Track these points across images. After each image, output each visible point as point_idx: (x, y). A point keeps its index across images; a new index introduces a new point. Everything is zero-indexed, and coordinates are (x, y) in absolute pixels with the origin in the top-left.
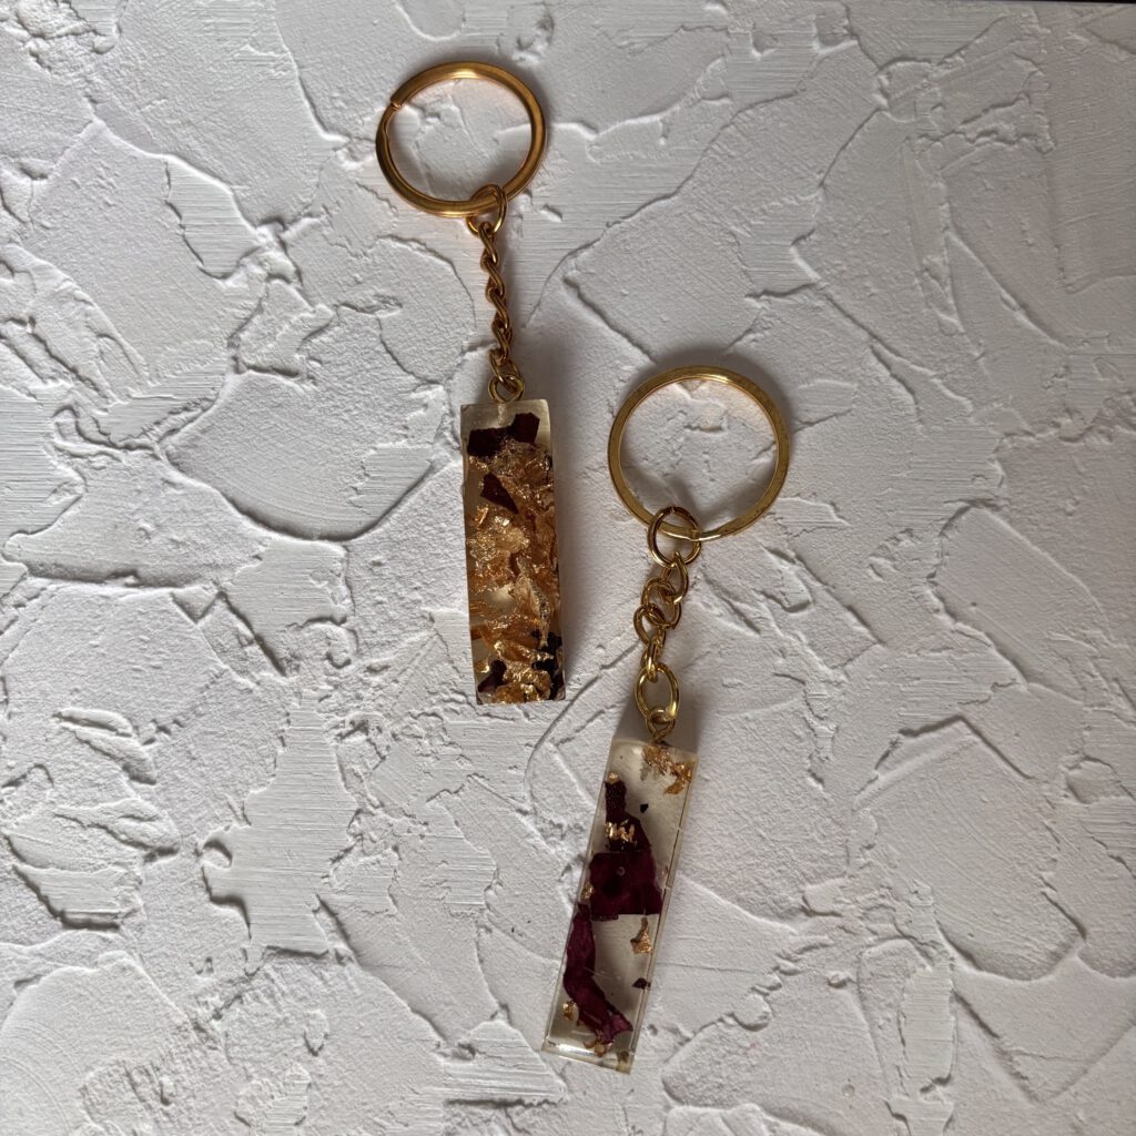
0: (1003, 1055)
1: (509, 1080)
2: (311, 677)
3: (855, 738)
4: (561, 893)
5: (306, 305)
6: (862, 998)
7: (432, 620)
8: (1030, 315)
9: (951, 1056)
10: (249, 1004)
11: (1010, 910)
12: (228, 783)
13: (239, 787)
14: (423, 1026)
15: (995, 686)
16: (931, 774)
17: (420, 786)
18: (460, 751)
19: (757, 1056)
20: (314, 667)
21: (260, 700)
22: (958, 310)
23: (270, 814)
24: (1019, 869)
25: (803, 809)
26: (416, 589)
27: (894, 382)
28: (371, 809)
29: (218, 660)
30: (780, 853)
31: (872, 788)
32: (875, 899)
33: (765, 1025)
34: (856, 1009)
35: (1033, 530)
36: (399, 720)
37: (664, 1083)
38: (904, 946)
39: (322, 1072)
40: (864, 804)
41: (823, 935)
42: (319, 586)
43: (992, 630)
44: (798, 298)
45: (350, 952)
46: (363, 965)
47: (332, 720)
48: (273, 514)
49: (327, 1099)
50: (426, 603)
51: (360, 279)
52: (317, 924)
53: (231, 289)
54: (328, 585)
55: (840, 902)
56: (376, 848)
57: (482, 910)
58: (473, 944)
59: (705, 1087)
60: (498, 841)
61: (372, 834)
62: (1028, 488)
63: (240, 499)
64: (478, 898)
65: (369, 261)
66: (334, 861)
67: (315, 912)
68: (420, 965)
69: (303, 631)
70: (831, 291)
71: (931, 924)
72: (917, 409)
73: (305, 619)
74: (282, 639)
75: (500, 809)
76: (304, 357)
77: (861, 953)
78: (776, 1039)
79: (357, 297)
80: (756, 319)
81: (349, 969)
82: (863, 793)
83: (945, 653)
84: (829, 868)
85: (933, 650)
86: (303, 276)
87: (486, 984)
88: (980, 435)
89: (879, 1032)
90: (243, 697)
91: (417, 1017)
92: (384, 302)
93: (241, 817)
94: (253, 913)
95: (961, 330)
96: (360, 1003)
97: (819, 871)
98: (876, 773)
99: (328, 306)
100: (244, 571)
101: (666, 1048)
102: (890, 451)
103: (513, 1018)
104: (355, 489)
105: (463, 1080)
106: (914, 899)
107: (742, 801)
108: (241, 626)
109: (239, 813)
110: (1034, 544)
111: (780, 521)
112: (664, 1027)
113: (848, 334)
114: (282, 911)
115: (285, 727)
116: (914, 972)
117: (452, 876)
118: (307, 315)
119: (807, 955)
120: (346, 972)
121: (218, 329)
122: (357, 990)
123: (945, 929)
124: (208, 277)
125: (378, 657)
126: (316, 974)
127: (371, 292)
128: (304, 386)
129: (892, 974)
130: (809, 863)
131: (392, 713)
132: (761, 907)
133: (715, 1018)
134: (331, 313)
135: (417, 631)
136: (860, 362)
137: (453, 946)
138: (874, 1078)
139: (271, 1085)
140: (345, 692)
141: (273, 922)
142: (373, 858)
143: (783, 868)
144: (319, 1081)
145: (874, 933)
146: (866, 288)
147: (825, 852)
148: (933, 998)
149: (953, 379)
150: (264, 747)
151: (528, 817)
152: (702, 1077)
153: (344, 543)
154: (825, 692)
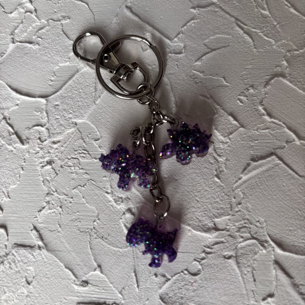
0: (295, 286)
1: (101, 295)
2: (33, 146)
3: (234, 163)
4: (121, 223)
5: (38, 20)
6: (238, 263)
7: (76, 124)
8: (296, 9)
9: (274, 287)
10: (6, 265)
11: (296, 228)
12: (3, 184)
13: (7, 185)
14: (69, 273)
15: (287, 142)
16: (263, 176)
17: (70, 184)
18: (85, 171)
19: (196, 286)
20: (34, 142)
21: (15, 155)
22: (269, 9)
23: (17, 195)
24: (299, 212)
25: (213, 190)
26: (70, 113)
27: (245, 35)
28: (52, 192)
29: (2, 140)
30: (205, 207)
31: (240, 181)
32: (242, 224)
33: (199, 274)
34: (235, 267)
35: (299, 85)
36: (63, 160)
37: (160, 296)
38: (254, 243)
39: (31, 291)
40: (237, 188)
41: (222, 238)
42: (37, 114)
43: (285, 121)
44: (209, 8)
45: (43, 245)
46: (48, 250)
47: (40, 161)
48: (23, 90)
49: (33, 302)
50: (74, 118)
51: (56, 11)
52: (32, 235)
53: (13, 17)
54: (40, 114)
55: (229, 225)
56: (54, 207)
57: (92, 230)
58: (88, 242)
59: (176, 298)
60: (99, 204)
61: (53, 202)
62: (297, 69)
63: (12, 85)
64: (90, 225)
65: (60, 5)
66: (39, 212)
67: (31, 230)
68: (69, 250)
69: (31, 130)
70: (221, 5)
71: (264, 234)
72: (254, 44)
73: (32, 125)
74: (24, 133)
75: (99, 192)
76: (36, 37)
77: (237, 246)
78: (204, 279)
79: (55, 17)
80: (194, 16)
81: (43, 252)
82: (237, 183)
83: (267, 130)
84: (224, 212)
85: (263, 129)
86: (37, 11)
87: (93, 258)
88: (278, 52)
89: (245, 276)
90: (9, 153)
91: (67, 270)
92: (64, 18)
93: (7, 196)
94: (10, 231)
95: (270, 16)
96: (46, 265)
97: (220, 213)
98: (242, 176)
99: (45, 20)
100: (13, 110)
101: (161, 282)
102: (244, 59)
103: (103, 271)
104: (51, 80)
105: (84, 295)
106: (258, 224)
107: (190, 187)
108: (10, 129)
109: (7, 194)
110: (300, 90)
111: (204, 85)
112: (160, 275)
113: (228, 20)
114: (20, 230)
115: (24, 164)
116: (258, 253)
117: (81, 217)
118: (38, 24)
119: (216, 246)
120: (42, 253)
121: (8, 30)
122: (45, 260)
123: (271, 236)
124: (6, 14)
125: (56, 138)
126: (30, 254)
127: (60, 15)
128: (35, 46)
129: (249, 253)
130: (216, 211)
131: (61, 158)
132: (198, 227)
133: (180, 271)
134: (46, 22)
135: (70, 128)
136: (232, 28)
137: (81, 243)
138: (243, 294)
139: (13, 296)
140: (44, 151)
141: (17, 234)
142: (53, 211)
143: (206, 212)
144: (30, 295)
145: (242, 237)
146: (234, 3)
147: (222, 206)
148: (266, 263)
149: (267, 33)
150: (16, 171)
151: (109, 194)
152: (175, 294)
153: (46, 98)
154: (221, 146)
